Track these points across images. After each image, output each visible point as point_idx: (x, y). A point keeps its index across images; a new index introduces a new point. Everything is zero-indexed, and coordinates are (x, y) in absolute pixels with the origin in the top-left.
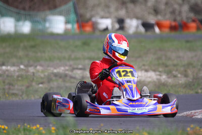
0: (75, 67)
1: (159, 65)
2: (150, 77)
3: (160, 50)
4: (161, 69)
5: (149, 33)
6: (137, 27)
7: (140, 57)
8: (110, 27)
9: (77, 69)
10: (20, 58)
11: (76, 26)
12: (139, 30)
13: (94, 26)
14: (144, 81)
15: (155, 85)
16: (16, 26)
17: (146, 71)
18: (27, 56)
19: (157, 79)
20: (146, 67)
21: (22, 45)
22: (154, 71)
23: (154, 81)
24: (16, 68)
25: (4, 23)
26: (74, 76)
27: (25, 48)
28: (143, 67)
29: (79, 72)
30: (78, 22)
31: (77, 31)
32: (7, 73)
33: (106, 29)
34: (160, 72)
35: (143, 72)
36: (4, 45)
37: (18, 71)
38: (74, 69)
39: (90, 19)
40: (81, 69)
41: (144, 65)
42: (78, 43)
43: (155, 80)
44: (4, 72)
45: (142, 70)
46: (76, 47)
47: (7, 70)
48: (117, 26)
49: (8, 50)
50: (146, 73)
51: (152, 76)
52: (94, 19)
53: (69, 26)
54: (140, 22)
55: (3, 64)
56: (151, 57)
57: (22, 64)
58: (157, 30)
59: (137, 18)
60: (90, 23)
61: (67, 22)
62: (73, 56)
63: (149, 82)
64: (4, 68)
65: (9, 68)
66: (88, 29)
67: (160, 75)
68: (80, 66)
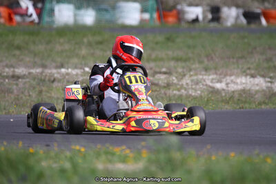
0: (158, 70)
1: (269, 68)
2: (257, 85)
3: (270, 48)
4: (272, 75)
5: (253, 26)
6: (237, 18)
7: (243, 57)
8: (201, 17)
9: (160, 73)
10: (84, 57)
11: (155, 15)
12: (239, 22)
13: (180, 16)
14: (249, 90)
15: (265, 95)
16: (75, 15)
17: (253, 76)
18: (93, 55)
19: (268, 87)
20: (253, 72)
21: (85, 40)
22: (263, 76)
23: (263, 90)
24: (79, 71)
25: (59, 11)
26: (156, 82)
27: (90, 44)
28: (248, 71)
29: (163, 77)
30: (158, 10)
31: (157, 23)
32: (67, 77)
33: (196, 20)
34: (271, 78)
35: (248, 77)
36: (62, 40)
37: (82, 76)
38: (156, 73)
39: (174, 7)
40: (165, 73)
41: (249, 68)
42: (160, 38)
43: (265, 88)
44: (64, 76)
45: (246, 75)
46: (157, 43)
47: (68, 74)
48: (210, 16)
49: (67, 47)
50: (252, 79)
51: (259, 83)
52: (179, 7)
53: (146, 16)
54: (241, 11)
55: (62, 66)
56: (257, 58)
57: (86, 65)
58: (264, 21)
59: (238, 6)
60: (174, 12)
61: (144, 10)
62: (153, 56)
63: (257, 92)
64: (63, 70)
65: (70, 70)
66: (171, 20)
67: (271, 82)
68: (164, 70)
